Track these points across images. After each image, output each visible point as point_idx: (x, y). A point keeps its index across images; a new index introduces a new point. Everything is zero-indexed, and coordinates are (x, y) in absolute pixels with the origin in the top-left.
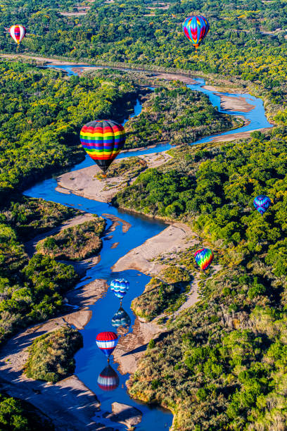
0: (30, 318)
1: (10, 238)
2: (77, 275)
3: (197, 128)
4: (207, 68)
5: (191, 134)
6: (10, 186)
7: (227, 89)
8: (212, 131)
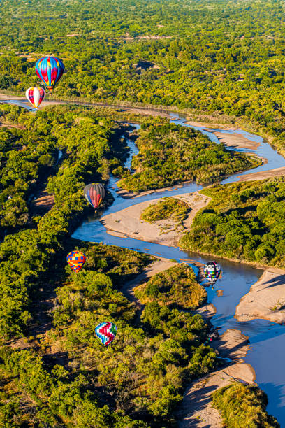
0: (192, 372)
1: (105, 286)
2: (206, 325)
3: (219, 166)
4: (180, 103)
5: (215, 173)
6: (65, 229)
7: (216, 125)
8: (235, 169)
